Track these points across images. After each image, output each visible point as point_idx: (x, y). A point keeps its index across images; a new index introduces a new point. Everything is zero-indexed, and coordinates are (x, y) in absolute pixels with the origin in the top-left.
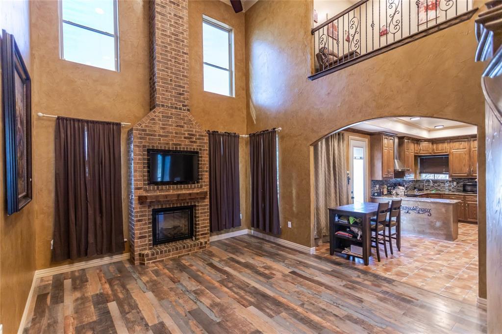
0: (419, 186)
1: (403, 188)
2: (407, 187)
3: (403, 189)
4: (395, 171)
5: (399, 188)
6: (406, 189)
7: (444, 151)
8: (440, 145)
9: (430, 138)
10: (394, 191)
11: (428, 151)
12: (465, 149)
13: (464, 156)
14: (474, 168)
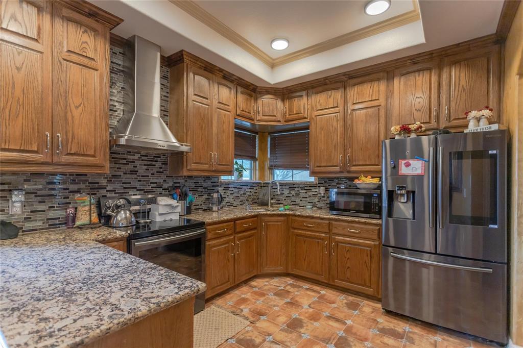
2: (218, 199)
6: (218, 204)
7: (301, 115)
8: (294, 103)
9: (274, 84)
10: (122, 212)
11: (275, 116)
12: (337, 107)
13: (335, 124)
14: (352, 152)
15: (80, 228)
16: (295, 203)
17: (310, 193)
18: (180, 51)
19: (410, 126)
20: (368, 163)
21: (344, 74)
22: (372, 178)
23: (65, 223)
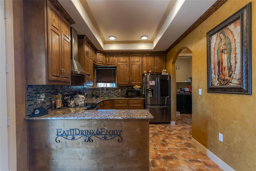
0: (96, 93)
1: (83, 96)
2: (87, 95)
3: (83, 98)
4: (72, 73)
5: (78, 97)
6: (86, 97)
7: (114, 63)
8: (111, 58)
9: (104, 50)
10: (72, 101)
11: (103, 62)
12: (127, 62)
13: (126, 68)
14: (132, 78)
15: (59, 109)
16: (108, 96)
17: (115, 92)
18: (83, 35)
19: (149, 71)
20: (137, 81)
21: (130, 52)
22: (138, 86)
23: (51, 108)
